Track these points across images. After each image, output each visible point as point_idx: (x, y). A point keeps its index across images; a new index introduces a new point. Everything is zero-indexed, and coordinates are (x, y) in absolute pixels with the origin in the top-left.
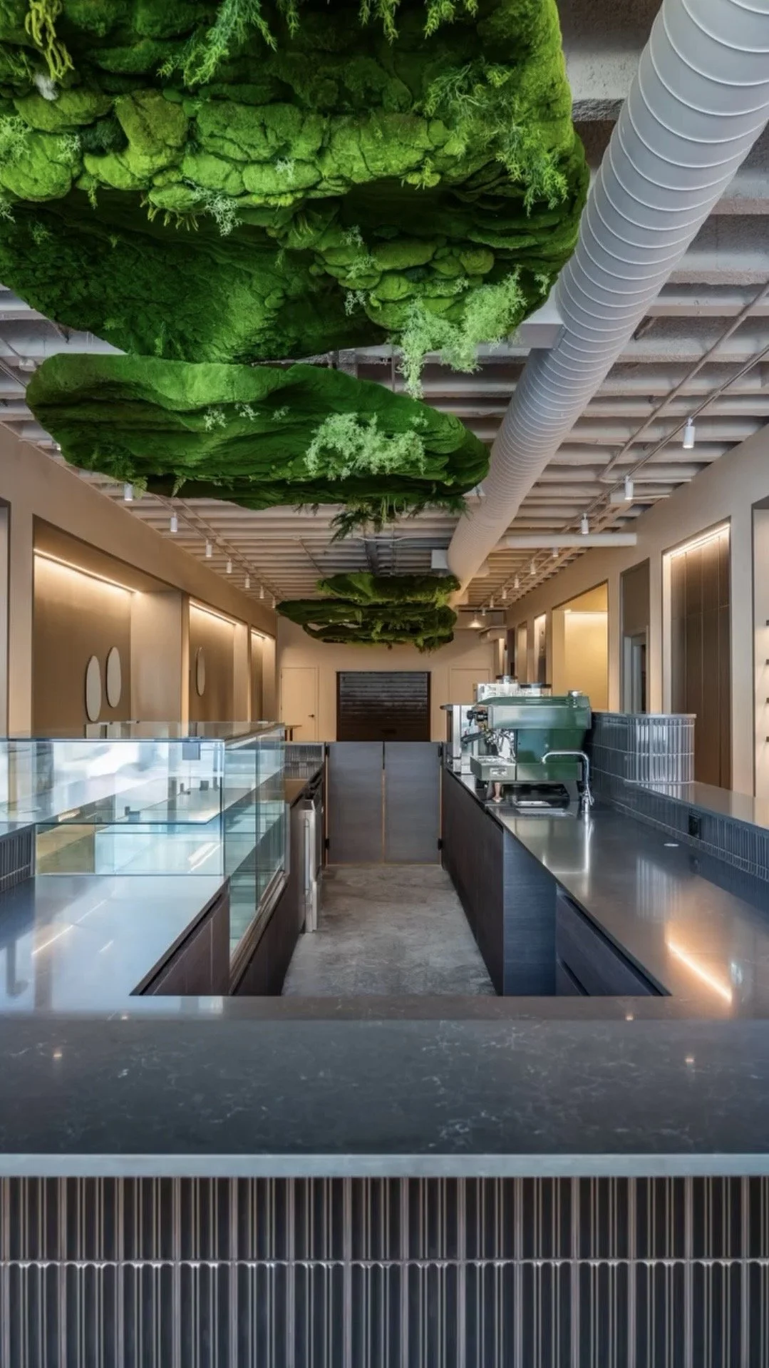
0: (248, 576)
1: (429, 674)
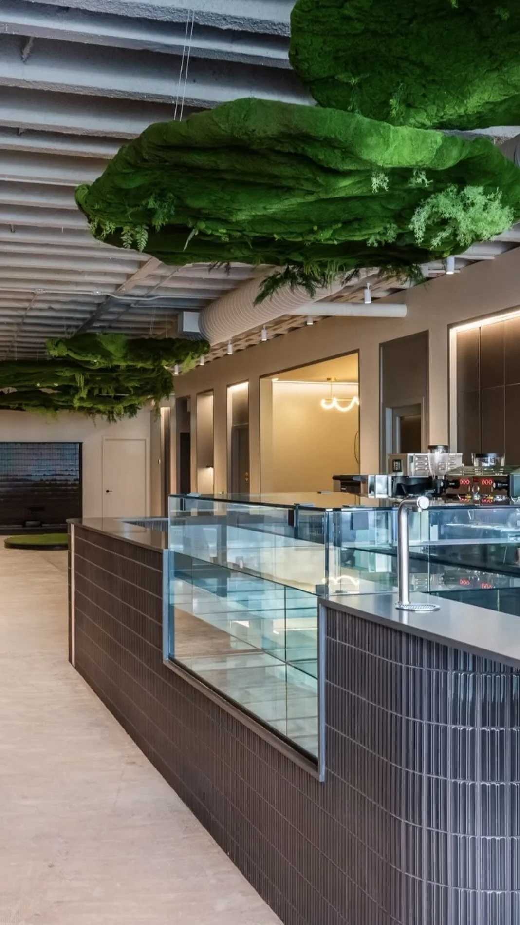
1: (81, 444)
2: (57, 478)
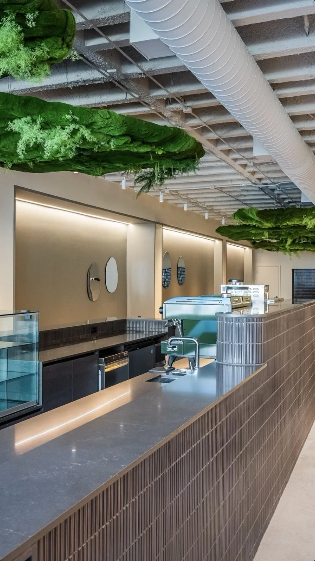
0: (207, 211)
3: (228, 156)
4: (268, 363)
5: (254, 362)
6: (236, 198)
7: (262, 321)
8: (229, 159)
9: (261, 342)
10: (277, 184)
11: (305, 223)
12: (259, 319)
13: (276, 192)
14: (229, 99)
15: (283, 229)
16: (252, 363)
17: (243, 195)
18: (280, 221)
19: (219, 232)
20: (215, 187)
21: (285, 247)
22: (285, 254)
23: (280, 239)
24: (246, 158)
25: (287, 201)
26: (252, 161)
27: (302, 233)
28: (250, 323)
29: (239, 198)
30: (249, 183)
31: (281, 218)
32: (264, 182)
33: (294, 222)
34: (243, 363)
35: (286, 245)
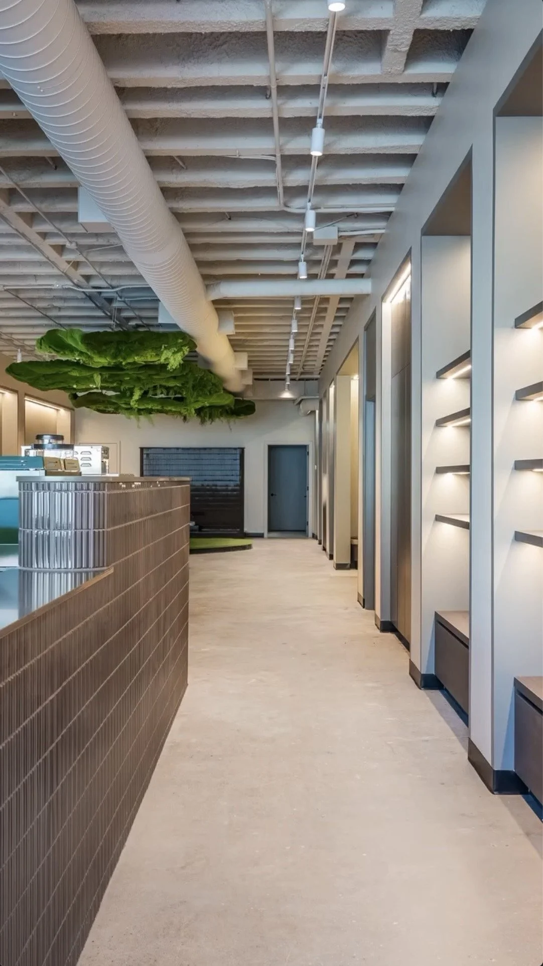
1: (242, 450)
2: (219, 483)
3: (31, 227)
4: (115, 567)
5: (91, 565)
6: (44, 313)
7: (104, 490)
8: (32, 232)
9: (104, 528)
10: (117, 289)
11: (165, 360)
12: (100, 484)
13: (116, 305)
14: (38, 92)
15: (128, 369)
16: (88, 567)
17: (55, 307)
18: (123, 354)
19: (13, 372)
20: (5, 288)
21: (130, 404)
22: (129, 418)
23: (122, 388)
24: (64, 234)
25: (133, 323)
26: (74, 239)
27: (159, 379)
28: (83, 492)
29: (50, 314)
30: (68, 284)
31: (123, 349)
32: (94, 283)
33: (147, 357)
34: (70, 567)
35: (132, 401)
